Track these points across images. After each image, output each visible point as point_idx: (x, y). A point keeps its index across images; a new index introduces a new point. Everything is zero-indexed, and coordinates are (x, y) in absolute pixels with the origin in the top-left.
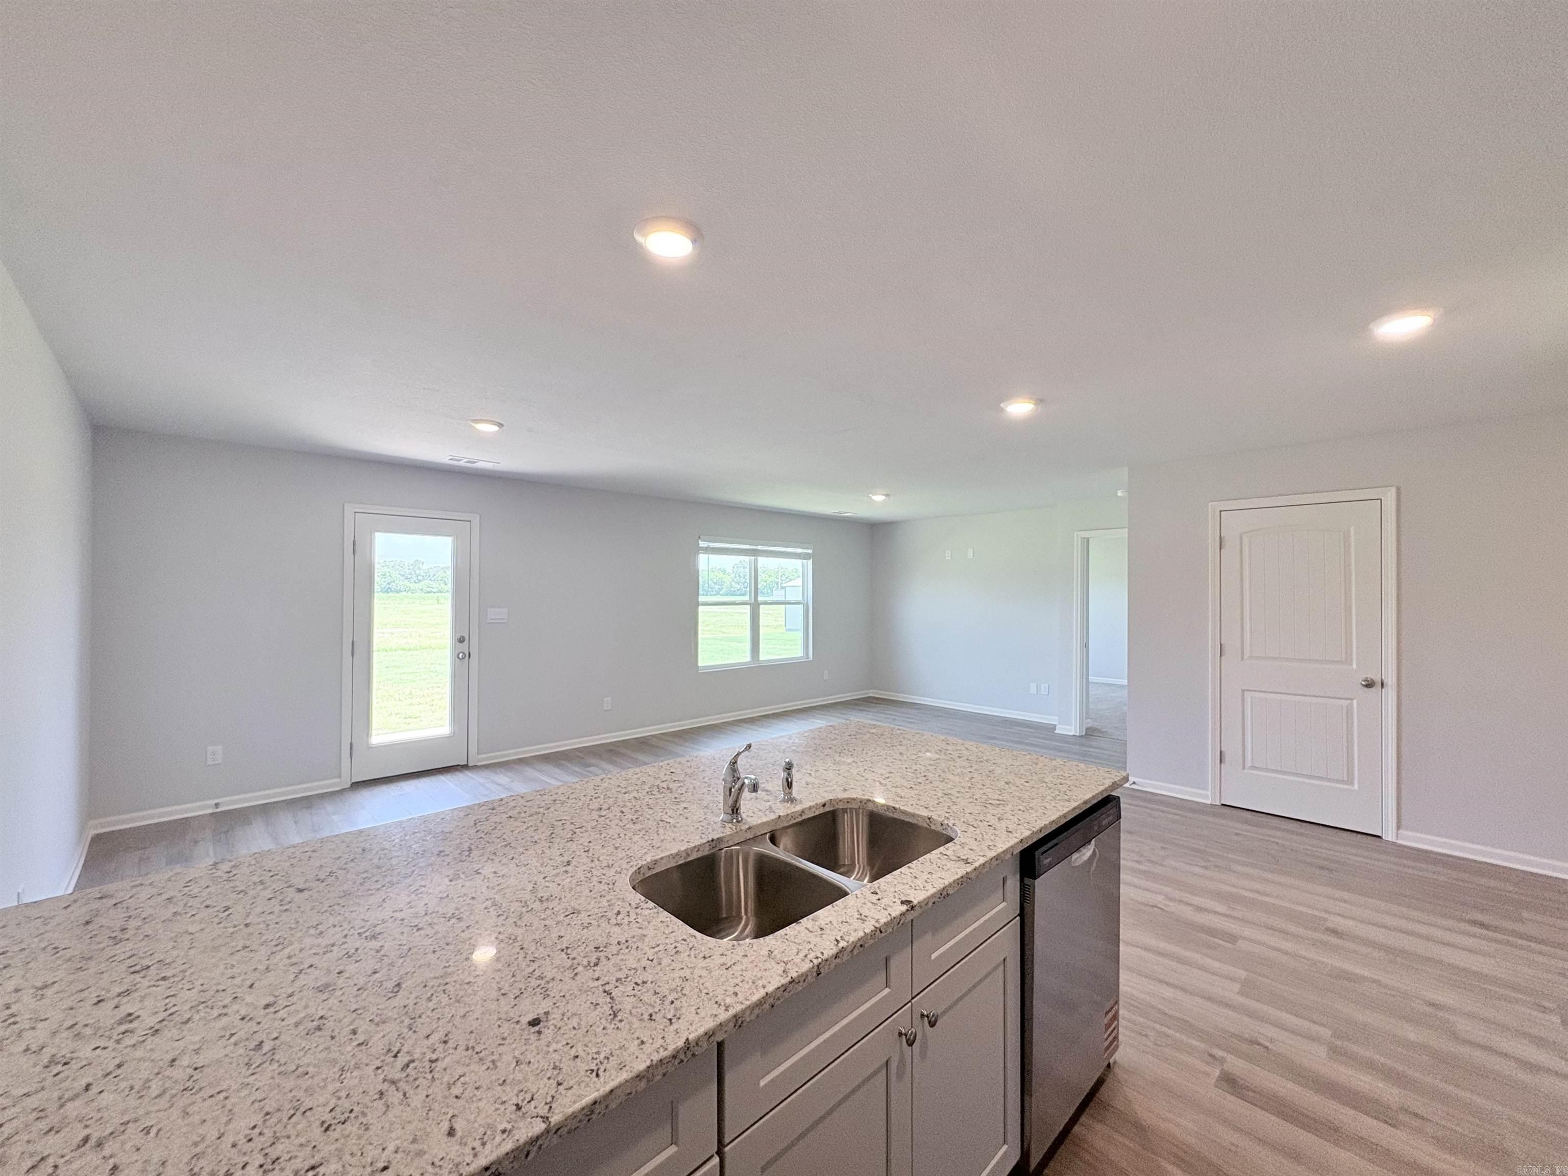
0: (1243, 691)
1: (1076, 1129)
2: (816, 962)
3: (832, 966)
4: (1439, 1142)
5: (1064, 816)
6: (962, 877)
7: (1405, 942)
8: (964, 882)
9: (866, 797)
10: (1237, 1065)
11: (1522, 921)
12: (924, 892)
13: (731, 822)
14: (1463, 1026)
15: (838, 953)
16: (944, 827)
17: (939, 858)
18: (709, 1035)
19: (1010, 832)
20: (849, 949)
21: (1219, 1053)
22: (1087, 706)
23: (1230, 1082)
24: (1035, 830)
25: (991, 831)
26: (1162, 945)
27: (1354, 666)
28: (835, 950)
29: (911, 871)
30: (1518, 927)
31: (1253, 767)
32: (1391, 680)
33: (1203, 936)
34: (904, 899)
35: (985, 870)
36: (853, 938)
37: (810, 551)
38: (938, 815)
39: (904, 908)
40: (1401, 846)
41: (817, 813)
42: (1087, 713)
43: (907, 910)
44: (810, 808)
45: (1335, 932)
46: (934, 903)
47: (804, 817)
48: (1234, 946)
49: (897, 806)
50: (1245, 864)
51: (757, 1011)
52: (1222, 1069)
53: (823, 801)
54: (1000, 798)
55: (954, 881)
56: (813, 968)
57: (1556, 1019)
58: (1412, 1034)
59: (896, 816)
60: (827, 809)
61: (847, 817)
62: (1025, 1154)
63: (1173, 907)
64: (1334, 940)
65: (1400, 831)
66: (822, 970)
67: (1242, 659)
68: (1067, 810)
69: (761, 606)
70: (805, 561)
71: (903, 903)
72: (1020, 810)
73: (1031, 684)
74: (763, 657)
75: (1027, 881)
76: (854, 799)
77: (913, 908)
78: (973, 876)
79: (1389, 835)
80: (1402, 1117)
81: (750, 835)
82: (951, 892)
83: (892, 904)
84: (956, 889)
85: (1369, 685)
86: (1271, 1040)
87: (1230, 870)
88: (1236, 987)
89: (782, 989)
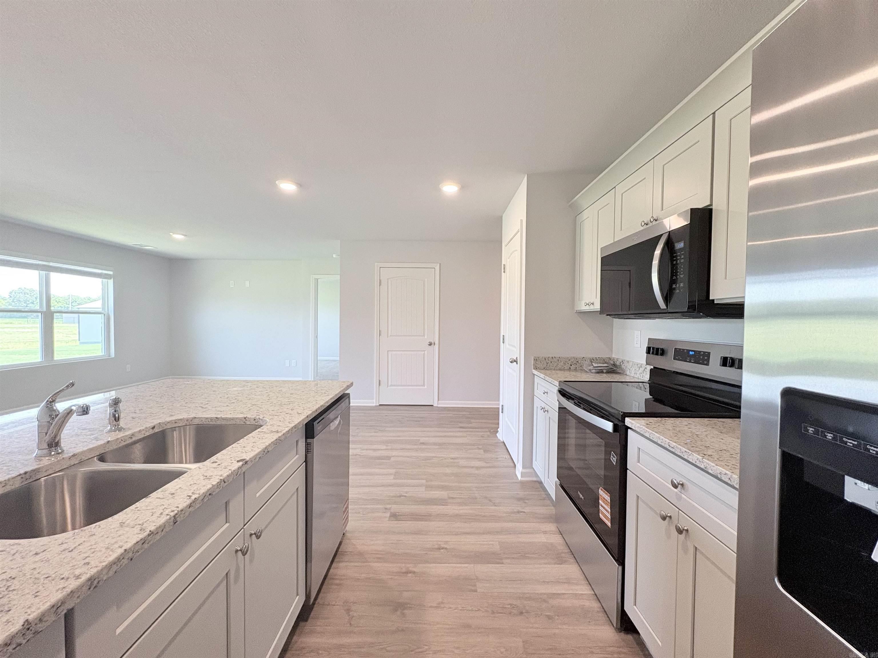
0: (388, 351)
1: (331, 570)
2: (172, 514)
3: (187, 514)
4: (460, 504)
5: (327, 402)
6: (276, 440)
7: (444, 440)
8: (278, 442)
9: (192, 416)
10: (395, 508)
11: (471, 423)
12: (252, 452)
13: (50, 455)
14: (462, 462)
15: (191, 503)
16: (256, 421)
17: (258, 434)
18: (55, 608)
19: (300, 414)
20: (201, 499)
21: (388, 506)
22: (317, 369)
23: (395, 516)
24: (314, 410)
25: (288, 416)
26: (362, 471)
27: (426, 337)
28: (188, 502)
29: (240, 444)
30: (470, 425)
31: (391, 385)
32: (437, 342)
33: (377, 461)
34: (239, 459)
35: (288, 435)
36: (203, 490)
37: (111, 273)
38: (250, 415)
39: (241, 463)
40: (439, 407)
41: (148, 434)
42: (317, 374)
43: (243, 465)
44: (140, 431)
45: (423, 443)
46: (260, 458)
47: (134, 439)
48: (390, 461)
49: (219, 416)
50: (390, 427)
51: (115, 568)
52: (391, 512)
53: (153, 425)
54: (289, 401)
55: (272, 442)
56: (170, 519)
57: (482, 451)
58: (448, 471)
59: (219, 423)
60: (156, 430)
61: (176, 434)
62: (308, 596)
63: (365, 453)
64: (424, 447)
65: (439, 402)
66: (178, 519)
67: (388, 337)
68: (328, 399)
69: (55, 314)
70: (104, 280)
71: (238, 461)
72: (302, 404)
73: (286, 361)
74: (58, 356)
75: (309, 440)
76: (181, 420)
77: (246, 463)
78: (282, 439)
79: (435, 405)
80: (450, 501)
81: (75, 461)
82: (270, 449)
83: (230, 464)
84: (273, 447)
85: (430, 344)
86: (406, 492)
87: (386, 431)
88: (392, 477)
89: (140, 543)
